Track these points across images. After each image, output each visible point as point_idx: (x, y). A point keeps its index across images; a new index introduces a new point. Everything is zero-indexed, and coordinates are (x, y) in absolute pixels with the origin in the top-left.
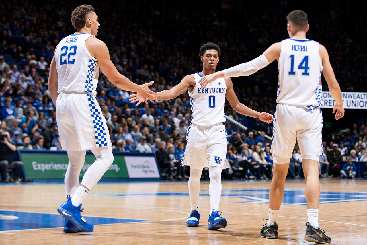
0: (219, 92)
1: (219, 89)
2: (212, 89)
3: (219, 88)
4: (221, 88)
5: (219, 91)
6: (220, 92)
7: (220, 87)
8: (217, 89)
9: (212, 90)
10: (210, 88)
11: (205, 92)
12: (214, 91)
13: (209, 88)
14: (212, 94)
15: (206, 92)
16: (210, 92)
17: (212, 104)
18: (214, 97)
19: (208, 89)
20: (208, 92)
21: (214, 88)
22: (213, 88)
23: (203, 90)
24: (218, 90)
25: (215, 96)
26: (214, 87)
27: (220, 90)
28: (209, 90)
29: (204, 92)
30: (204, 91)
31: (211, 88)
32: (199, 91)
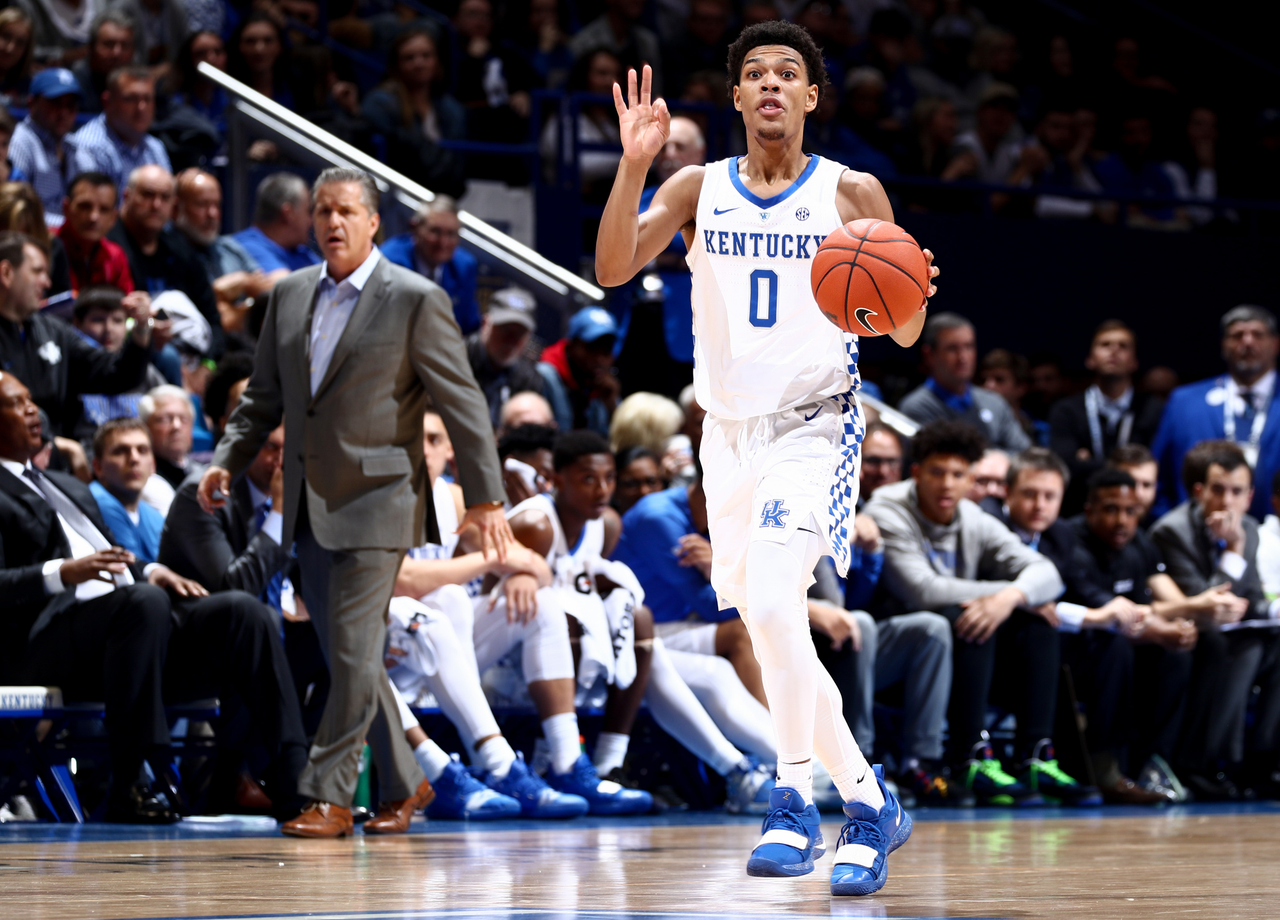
0: (799, 256)
1: (795, 240)
2: (765, 238)
3: (799, 237)
4: (807, 237)
5: (795, 253)
6: (803, 253)
7: (803, 234)
8: (787, 240)
9: (763, 244)
10: (756, 237)
11: (731, 250)
12: (772, 252)
13: (752, 235)
14: (764, 263)
15: (738, 250)
16: (756, 254)
17: (763, 313)
18: (772, 277)
19: (747, 238)
20: (743, 254)
21: (776, 236)
22: (769, 236)
23: (722, 243)
24: (792, 246)
25: (776, 271)
26: (773, 232)
27: (801, 247)
28: (749, 244)
29: (727, 252)
30: (729, 243)
31: (761, 236)
32: (709, 242)
